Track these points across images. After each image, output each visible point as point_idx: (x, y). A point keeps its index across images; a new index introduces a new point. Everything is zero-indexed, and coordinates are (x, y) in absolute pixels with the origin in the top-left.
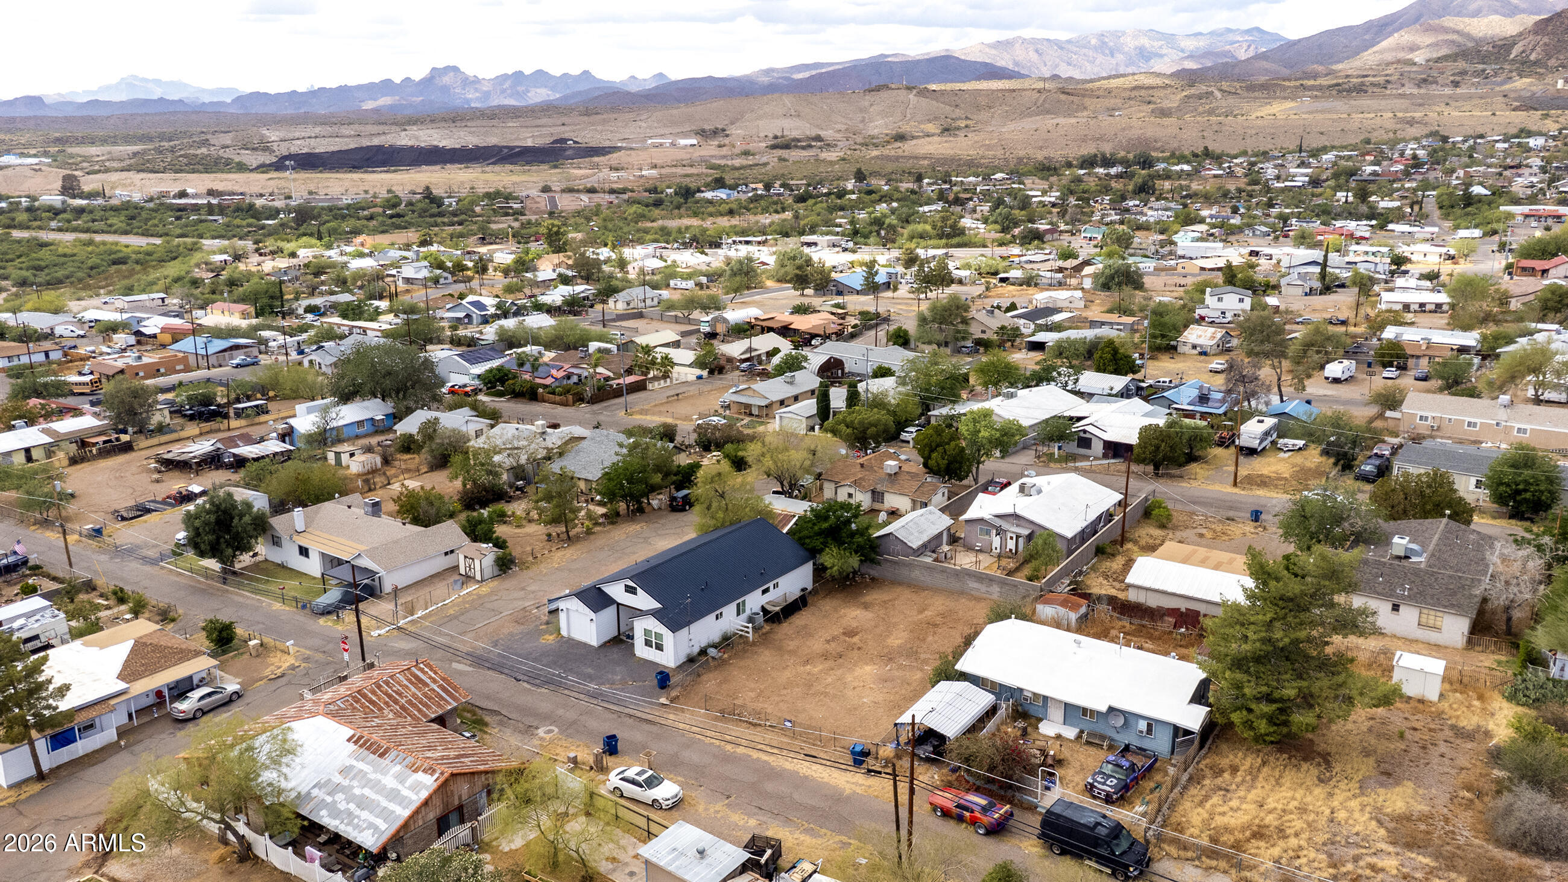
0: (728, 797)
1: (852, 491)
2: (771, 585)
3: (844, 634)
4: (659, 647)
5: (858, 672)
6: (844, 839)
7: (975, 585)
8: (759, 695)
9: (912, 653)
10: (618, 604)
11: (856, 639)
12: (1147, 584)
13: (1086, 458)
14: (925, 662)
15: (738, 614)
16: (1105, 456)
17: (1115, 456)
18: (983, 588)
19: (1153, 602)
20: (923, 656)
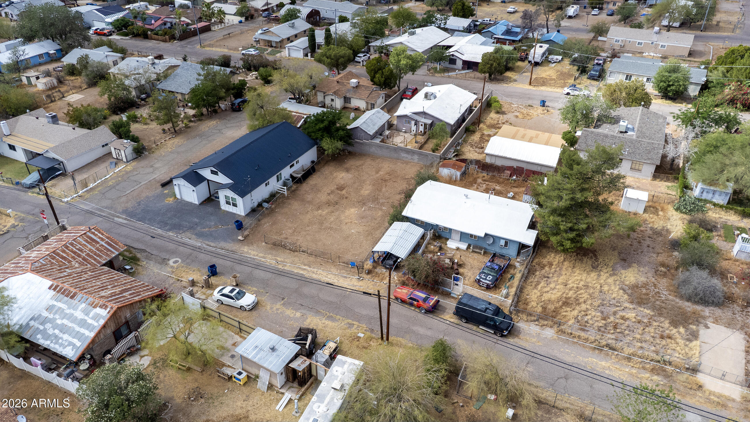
0: (283, 299)
1: (333, 97)
2: (295, 162)
3: (337, 189)
4: (235, 205)
5: (347, 213)
6: (350, 321)
7: (405, 155)
8: (294, 231)
9: (375, 199)
10: (208, 180)
11: (344, 192)
12: (496, 153)
13: (454, 70)
14: (383, 204)
15: (278, 181)
16: (463, 69)
17: (468, 69)
18: (409, 157)
19: (499, 163)
20: (381, 201)
